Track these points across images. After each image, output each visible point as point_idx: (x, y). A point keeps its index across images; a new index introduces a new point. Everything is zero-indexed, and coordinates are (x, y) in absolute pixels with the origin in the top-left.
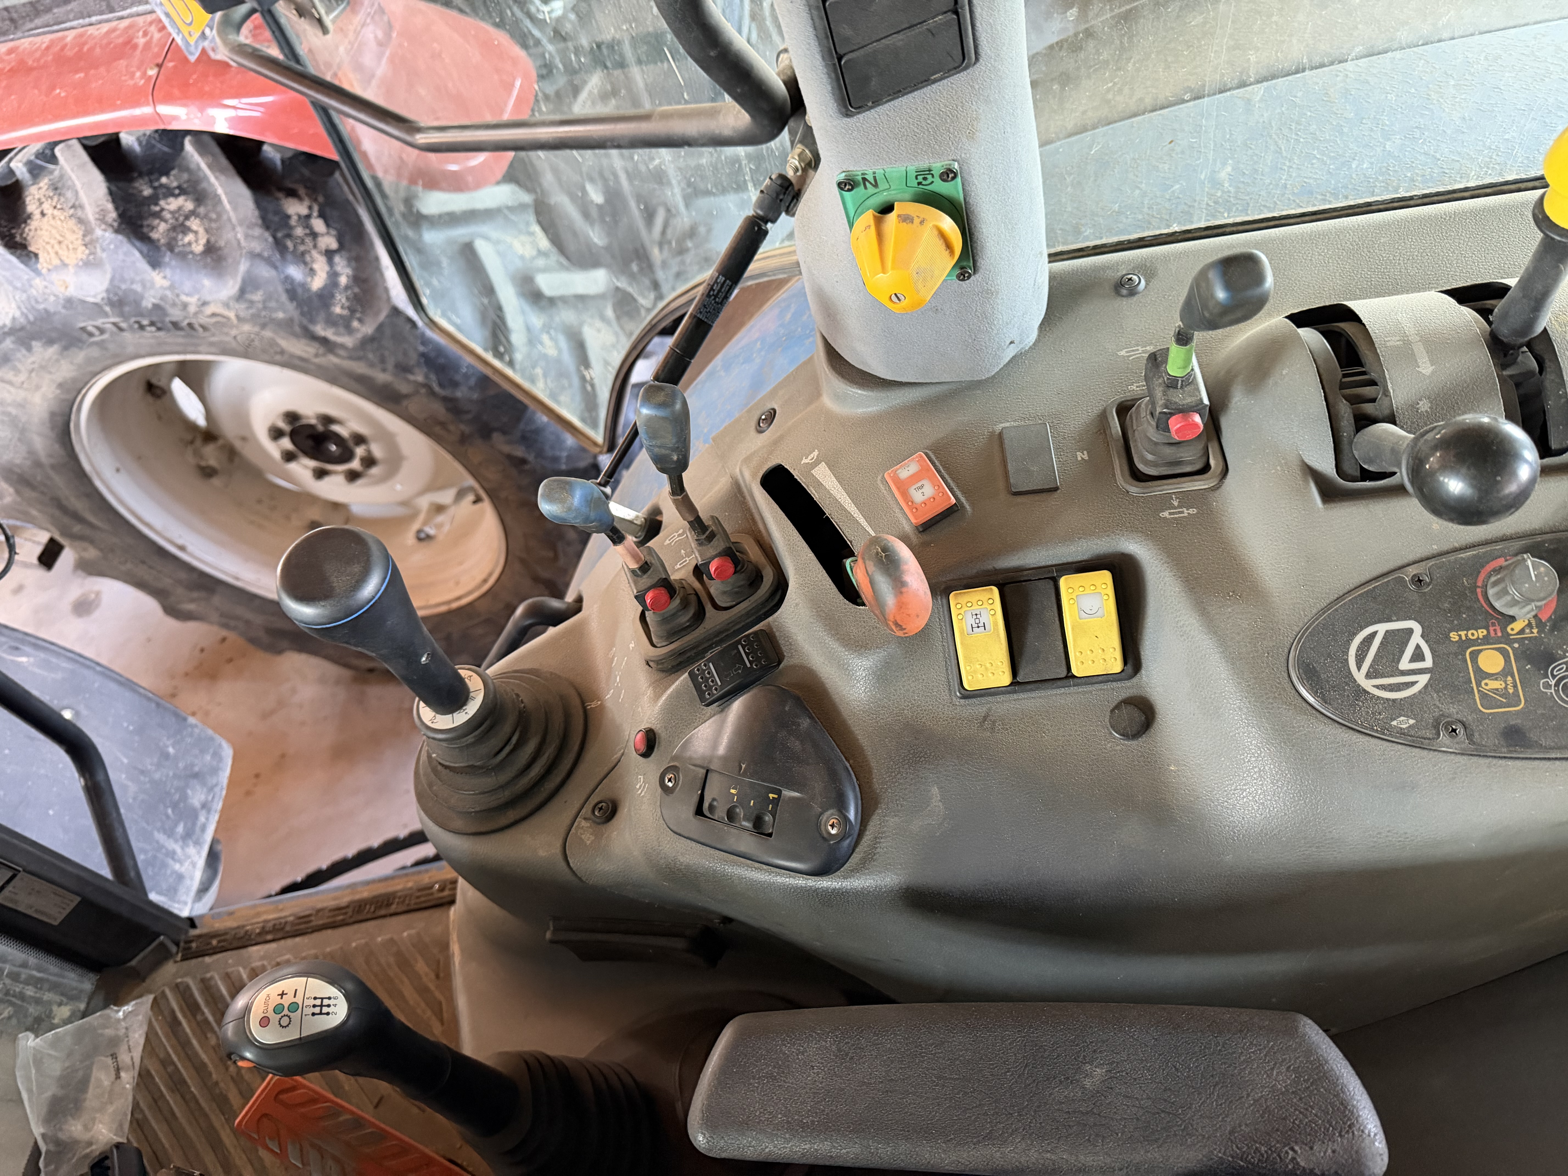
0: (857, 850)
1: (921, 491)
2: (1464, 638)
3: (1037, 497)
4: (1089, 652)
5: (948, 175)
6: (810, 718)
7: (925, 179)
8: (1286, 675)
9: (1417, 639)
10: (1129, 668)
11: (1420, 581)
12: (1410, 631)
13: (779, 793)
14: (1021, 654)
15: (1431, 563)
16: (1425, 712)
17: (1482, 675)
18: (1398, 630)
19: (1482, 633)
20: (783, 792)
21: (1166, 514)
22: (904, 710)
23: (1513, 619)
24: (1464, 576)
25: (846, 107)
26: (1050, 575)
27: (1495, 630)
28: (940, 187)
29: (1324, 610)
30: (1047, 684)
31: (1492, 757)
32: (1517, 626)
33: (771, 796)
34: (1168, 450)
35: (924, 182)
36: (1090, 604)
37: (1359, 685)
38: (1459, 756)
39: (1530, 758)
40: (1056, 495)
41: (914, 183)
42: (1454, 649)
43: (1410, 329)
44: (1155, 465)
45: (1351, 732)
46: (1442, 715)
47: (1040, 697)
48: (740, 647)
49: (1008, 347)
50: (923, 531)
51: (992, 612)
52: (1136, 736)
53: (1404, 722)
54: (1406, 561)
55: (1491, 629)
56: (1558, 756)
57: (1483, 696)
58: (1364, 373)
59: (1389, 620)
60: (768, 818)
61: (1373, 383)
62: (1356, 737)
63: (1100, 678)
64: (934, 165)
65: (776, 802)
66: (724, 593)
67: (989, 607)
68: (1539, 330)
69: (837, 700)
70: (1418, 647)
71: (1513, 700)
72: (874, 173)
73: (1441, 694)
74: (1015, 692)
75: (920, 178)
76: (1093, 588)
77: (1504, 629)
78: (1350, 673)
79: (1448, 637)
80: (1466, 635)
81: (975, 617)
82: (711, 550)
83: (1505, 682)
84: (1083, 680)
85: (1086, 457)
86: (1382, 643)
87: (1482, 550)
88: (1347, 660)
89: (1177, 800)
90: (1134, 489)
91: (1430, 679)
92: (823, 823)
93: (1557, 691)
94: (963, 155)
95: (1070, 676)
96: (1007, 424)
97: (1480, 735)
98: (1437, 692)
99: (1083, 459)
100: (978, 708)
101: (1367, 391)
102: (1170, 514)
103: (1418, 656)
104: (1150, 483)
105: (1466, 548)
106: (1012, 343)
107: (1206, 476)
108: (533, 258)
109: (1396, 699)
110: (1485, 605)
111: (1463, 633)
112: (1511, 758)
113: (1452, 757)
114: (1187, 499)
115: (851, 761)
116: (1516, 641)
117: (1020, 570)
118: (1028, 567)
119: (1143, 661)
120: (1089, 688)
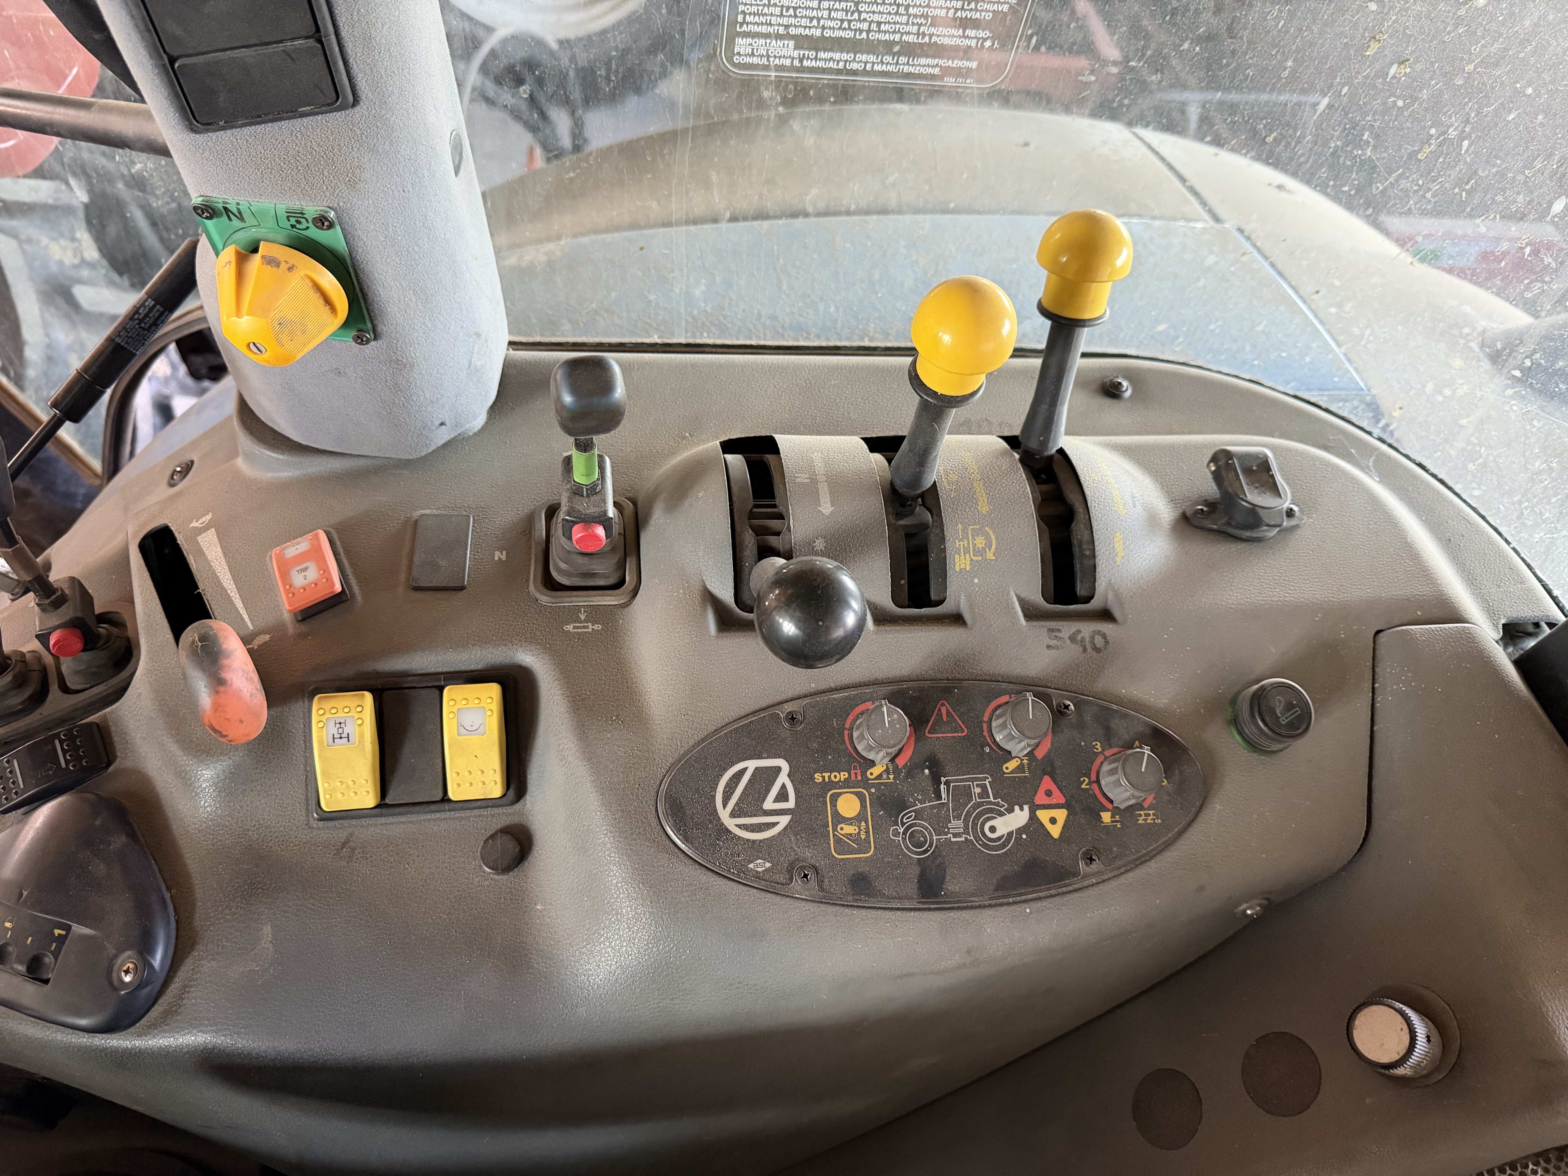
0: (160, 1001)
1: (304, 574)
2: (827, 780)
3: (439, 595)
4: (466, 774)
5: (322, 221)
6: (128, 835)
7: (299, 222)
8: (654, 809)
9: (783, 778)
10: (511, 793)
11: (793, 719)
12: (778, 770)
13: (68, 928)
14: (393, 772)
15: (807, 701)
16: (782, 855)
17: (839, 819)
18: (767, 768)
19: (844, 775)
20: (73, 928)
21: (570, 628)
22: (248, 830)
23: (872, 763)
24: (835, 717)
25: (188, 120)
26: (436, 684)
27: (856, 774)
28: (314, 233)
29: (699, 743)
30: (418, 808)
31: (840, 905)
32: (876, 771)
33: (57, 932)
34: (580, 560)
35: (298, 226)
36: (472, 719)
37: (723, 824)
38: (809, 904)
39: (875, 908)
40: (461, 594)
41: (287, 225)
42: (817, 790)
43: (820, 467)
44: (568, 574)
45: (710, 873)
46: (798, 859)
47: (411, 822)
48: (57, 742)
49: (437, 428)
50: (302, 620)
51: (359, 722)
52: (507, 869)
53: (760, 865)
54: (784, 697)
55: (853, 772)
56: (899, 906)
57: (838, 841)
58: (775, 506)
59: (760, 757)
60: (49, 960)
61: (781, 517)
62: (713, 879)
63: (479, 803)
64: (307, 208)
65: (62, 940)
66: (77, 672)
67: (357, 716)
68: (928, 484)
69: (170, 815)
70: (784, 786)
71: (863, 846)
72: (238, 204)
73: (798, 837)
74: (381, 816)
75: (293, 221)
76: (476, 701)
77: (864, 774)
78: (715, 810)
79: (812, 778)
80: (829, 777)
81: (338, 726)
82: (55, 619)
83: (859, 827)
84: (460, 805)
85: (504, 558)
86: (750, 781)
87: (853, 692)
88: (714, 797)
89: (537, 943)
90: (545, 599)
91: (790, 822)
92: (115, 968)
93: (904, 839)
94: (341, 204)
95: (445, 799)
96: (428, 512)
97: (829, 882)
98: (795, 835)
99: (500, 559)
100: (338, 832)
101: (774, 524)
102: (575, 627)
103: (782, 796)
104: (559, 593)
105: (841, 689)
106: (442, 424)
107: (617, 591)
108: (76, 267)
109: (756, 840)
110: (849, 747)
111: (826, 775)
112: (858, 907)
113: (803, 903)
114: (595, 613)
115: (173, 891)
116: (873, 786)
117: (405, 675)
118: (414, 672)
119: (529, 786)
120: (468, 813)
